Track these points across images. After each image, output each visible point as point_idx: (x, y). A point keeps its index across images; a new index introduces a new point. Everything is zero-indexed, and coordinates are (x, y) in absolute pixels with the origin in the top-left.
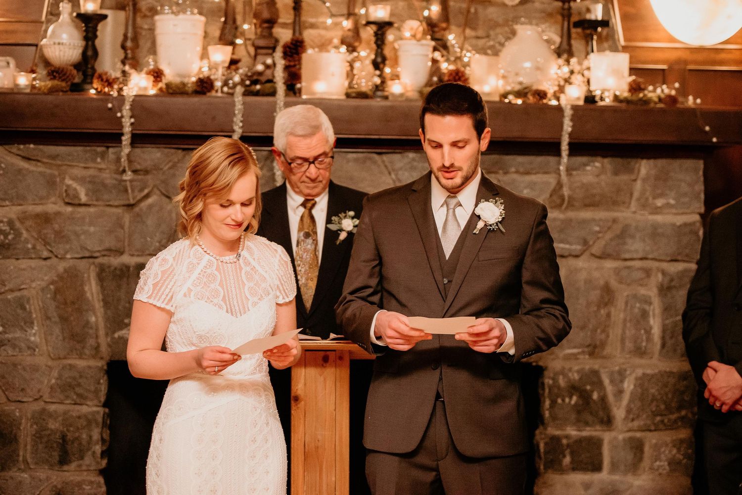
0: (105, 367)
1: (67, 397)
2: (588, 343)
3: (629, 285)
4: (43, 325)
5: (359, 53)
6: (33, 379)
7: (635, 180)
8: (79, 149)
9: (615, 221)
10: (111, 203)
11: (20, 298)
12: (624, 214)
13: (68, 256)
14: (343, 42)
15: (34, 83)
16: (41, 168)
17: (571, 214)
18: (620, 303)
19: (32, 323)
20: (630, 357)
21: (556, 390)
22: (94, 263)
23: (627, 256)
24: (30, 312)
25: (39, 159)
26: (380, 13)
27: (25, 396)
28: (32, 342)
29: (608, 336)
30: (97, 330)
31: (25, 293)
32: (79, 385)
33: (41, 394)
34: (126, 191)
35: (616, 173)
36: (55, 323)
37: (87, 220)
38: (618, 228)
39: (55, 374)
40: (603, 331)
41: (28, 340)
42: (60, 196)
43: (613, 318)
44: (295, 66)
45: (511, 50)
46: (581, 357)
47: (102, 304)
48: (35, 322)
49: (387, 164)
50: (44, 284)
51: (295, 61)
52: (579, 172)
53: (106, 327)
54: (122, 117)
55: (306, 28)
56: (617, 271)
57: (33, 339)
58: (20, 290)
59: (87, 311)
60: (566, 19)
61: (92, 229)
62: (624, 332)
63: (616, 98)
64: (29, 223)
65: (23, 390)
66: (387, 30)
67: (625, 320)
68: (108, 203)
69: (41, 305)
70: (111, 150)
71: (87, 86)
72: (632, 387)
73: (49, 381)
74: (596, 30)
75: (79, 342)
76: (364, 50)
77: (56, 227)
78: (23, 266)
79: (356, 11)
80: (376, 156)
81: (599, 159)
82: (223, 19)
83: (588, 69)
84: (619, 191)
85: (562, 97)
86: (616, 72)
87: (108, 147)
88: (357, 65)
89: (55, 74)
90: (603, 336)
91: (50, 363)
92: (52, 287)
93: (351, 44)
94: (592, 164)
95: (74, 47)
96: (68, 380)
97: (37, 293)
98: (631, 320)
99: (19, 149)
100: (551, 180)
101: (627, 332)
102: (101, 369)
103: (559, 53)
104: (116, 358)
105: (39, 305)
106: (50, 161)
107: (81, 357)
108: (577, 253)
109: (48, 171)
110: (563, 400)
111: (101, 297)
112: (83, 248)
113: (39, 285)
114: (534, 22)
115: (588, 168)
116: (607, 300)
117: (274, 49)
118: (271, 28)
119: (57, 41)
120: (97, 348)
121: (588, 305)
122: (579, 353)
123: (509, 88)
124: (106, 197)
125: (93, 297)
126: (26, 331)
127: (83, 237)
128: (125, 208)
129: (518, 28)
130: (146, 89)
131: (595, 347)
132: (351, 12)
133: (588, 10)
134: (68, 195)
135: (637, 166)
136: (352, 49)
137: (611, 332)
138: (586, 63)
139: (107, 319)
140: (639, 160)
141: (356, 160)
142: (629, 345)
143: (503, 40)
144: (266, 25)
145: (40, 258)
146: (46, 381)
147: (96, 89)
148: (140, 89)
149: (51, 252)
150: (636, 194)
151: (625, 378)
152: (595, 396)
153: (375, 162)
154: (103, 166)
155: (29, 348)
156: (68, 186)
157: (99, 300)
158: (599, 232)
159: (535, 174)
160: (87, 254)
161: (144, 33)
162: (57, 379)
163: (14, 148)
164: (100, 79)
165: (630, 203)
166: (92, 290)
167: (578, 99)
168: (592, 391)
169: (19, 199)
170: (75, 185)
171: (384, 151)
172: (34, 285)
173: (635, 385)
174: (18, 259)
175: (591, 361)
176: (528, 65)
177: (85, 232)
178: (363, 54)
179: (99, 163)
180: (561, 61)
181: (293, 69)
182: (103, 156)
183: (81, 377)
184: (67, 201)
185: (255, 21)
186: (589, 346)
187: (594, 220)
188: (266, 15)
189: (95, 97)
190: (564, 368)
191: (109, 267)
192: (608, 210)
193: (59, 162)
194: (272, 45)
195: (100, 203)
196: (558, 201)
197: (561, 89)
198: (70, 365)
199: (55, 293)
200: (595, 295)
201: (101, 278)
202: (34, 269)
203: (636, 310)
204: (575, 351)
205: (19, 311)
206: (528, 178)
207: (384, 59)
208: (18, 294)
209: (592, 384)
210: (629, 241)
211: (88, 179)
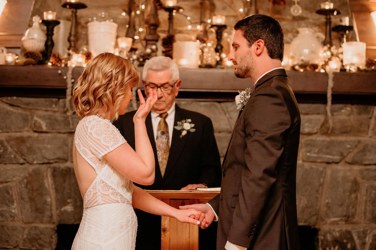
0: (56, 228)
1: (33, 246)
2: (345, 214)
3: (368, 180)
4: (19, 203)
5: (207, 44)
6: (13, 235)
7: (370, 118)
8: (43, 100)
9: (359, 142)
10: (61, 131)
11: (7, 187)
12: (365, 138)
13: (35, 162)
14: (198, 38)
15: (17, 61)
16: (19, 111)
17: (333, 138)
18: (363, 191)
19: (13, 202)
20: (369, 223)
21: (325, 243)
22: (50, 167)
23: (367, 162)
24: (12, 195)
25: (19, 105)
26: (219, 20)
27: (9, 245)
28: (14, 213)
29: (356, 210)
30: (51, 206)
31: (9, 184)
32: (40, 239)
33: (18, 244)
34: (69, 124)
35: (359, 114)
36: (27, 202)
37: (46, 141)
38: (361, 146)
39: (26, 232)
40: (353, 207)
41: (11, 212)
42: (31, 127)
43: (359, 200)
44: (169, 51)
45: (296, 42)
46: (340, 223)
47: (54, 191)
48: (15, 201)
49: (224, 108)
50: (20, 179)
51: (169, 48)
52: (337, 113)
53: (56, 203)
54: (67, 78)
55: (176, 33)
56: (361, 172)
57: (13, 211)
58: (7, 182)
59: (45, 195)
60: (328, 24)
61: (49, 146)
62: (365, 208)
63: (358, 69)
64: (12, 143)
65: (7, 241)
66: (223, 30)
67: (366, 201)
68: (58, 131)
69: (19, 191)
70: (61, 100)
71: (46, 62)
72: (371, 241)
73: (23, 236)
74: (345, 32)
75: (40, 213)
76: (210, 43)
77: (28, 145)
78: (9, 168)
79: (205, 20)
80: (217, 104)
81: (349, 105)
82: (127, 26)
83: (342, 53)
84: (361, 124)
85: (327, 68)
86: (359, 55)
87: (59, 99)
88: (206, 50)
89: (29, 55)
90: (353, 210)
91: (23, 226)
92: (25, 180)
93: (202, 39)
94: (345, 108)
95: (41, 41)
96: (34, 236)
97: (17, 184)
98: (370, 200)
99: (7, 100)
100: (321, 118)
101: (368, 208)
102: (53, 229)
103: (324, 44)
104: (63, 223)
105: (17, 191)
106: (25, 107)
107: (41, 222)
108: (338, 161)
109: (24, 113)
110: (330, 249)
111: (54, 186)
112: (44, 157)
113: (18, 179)
114: (310, 26)
115: (343, 111)
116: (355, 188)
117: (157, 41)
118: (155, 29)
119: (31, 37)
120: (51, 217)
121: (344, 192)
122: (339, 221)
123: (295, 63)
124: (57, 127)
125: (49, 186)
126: (9, 206)
127: (43, 151)
128: (69, 134)
129: (300, 30)
130: (81, 63)
131: (349, 217)
132: (203, 20)
133: (341, 21)
134: (35, 126)
135: (372, 109)
136: (203, 41)
137: (358, 208)
138: (340, 50)
139: (57, 200)
140: (373, 106)
141: (205, 106)
142: (369, 215)
143: (292, 37)
144: (152, 27)
145: (18, 163)
146: (21, 236)
147: (52, 63)
148: (78, 63)
149: (25, 160)
150: (371, 126)
151: (366, 235)
152: (349, 246)
153: (216, 107)
154: (56, 109)
155: (11, 216)
156: (36, 121)
157: (52, 189)
158: (350, 148)
159: (312, 114)
160: (46, 161)
161: (82, 36)
162: (27, 235)
163: (4, 99)
164: (54, 57)
165: (368, 132)
166: (49, 182)
167: (337, 69)
168: (347, 243)
169: (6, 129)
170: (39, 120)
171: (222, 100)
172: (14, 179)
173: (373, 240)
174: (5, 164)
175: (346, 225)
176: (306, 51)
177: (45, 148)
178: (209, 45)
179: (54, 108)
180: (326, 48)
181: (168, 53)
182: (56, 104)
183: (41, 234)
184: (35, 129)
185: (146, 26)
186: (345, 216)
187: (347, 141)
188: (152, 21)
189: (51, 67)
190: (330, 230)
191: (59, 168)
192: (355, 135)
193: (30, 107)
194: (156, 39)
195: (54, 131)
196: (326, 130)
197: (326, 63)
198: (35, 227)
199: (27, 184)
200: (348, 186)
201: (54, 176)
202: (15, 170)
203: (373, 195)
204: (336, 219)
205: (6, 195)
206: (307, 117)
207: (222, 47)
208: (5, 185)
209: (347, 239)
210: (368, 154)
211: (47, 117)
